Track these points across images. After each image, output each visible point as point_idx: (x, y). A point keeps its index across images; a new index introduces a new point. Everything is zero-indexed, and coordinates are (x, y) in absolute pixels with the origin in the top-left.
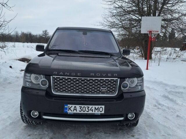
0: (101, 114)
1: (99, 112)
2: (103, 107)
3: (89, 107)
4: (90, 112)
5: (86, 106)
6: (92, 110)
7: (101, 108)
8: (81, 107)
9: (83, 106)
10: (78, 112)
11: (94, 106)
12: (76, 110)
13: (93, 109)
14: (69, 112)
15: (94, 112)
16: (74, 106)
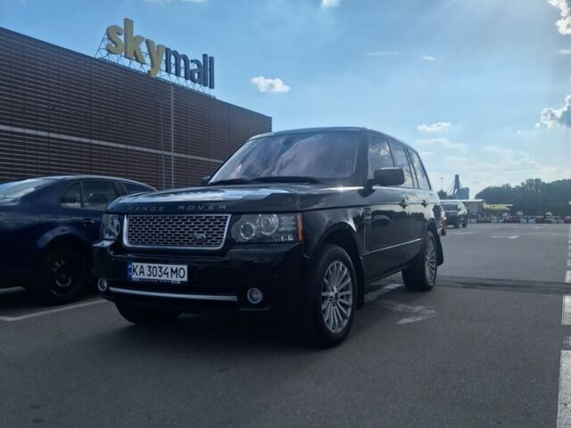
0: (182, 282)
1: (179, 280)
2: (185, 267)
3: (161, 268)
4: (164, 277)
5: (157, 265)
6: (167, 274)
7: (182, 271)
8: (150, 267)
9: (152, 265)
10: (146, 277)
11: (170, 266)
12: (143, 272)
13: (169, 270)
14: (135, 277)
15: (169, 279)
16: (140, 265)
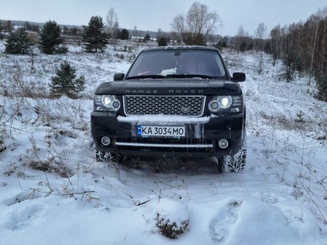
0: (181, 137)
1: (179, 135)
2: (184, 128)
5: (162, 127)
7: (181, 130)
8: (157, 128)
10: (154, 134)
12: (151, 132)
15: (172, 135)
